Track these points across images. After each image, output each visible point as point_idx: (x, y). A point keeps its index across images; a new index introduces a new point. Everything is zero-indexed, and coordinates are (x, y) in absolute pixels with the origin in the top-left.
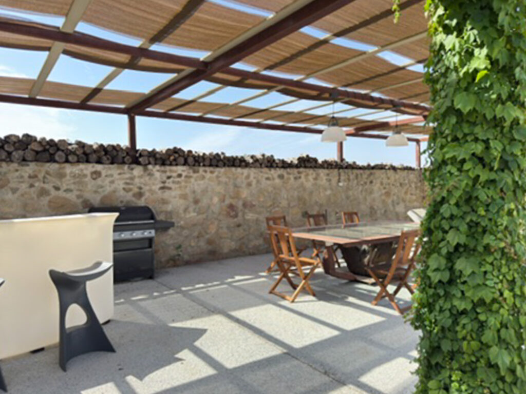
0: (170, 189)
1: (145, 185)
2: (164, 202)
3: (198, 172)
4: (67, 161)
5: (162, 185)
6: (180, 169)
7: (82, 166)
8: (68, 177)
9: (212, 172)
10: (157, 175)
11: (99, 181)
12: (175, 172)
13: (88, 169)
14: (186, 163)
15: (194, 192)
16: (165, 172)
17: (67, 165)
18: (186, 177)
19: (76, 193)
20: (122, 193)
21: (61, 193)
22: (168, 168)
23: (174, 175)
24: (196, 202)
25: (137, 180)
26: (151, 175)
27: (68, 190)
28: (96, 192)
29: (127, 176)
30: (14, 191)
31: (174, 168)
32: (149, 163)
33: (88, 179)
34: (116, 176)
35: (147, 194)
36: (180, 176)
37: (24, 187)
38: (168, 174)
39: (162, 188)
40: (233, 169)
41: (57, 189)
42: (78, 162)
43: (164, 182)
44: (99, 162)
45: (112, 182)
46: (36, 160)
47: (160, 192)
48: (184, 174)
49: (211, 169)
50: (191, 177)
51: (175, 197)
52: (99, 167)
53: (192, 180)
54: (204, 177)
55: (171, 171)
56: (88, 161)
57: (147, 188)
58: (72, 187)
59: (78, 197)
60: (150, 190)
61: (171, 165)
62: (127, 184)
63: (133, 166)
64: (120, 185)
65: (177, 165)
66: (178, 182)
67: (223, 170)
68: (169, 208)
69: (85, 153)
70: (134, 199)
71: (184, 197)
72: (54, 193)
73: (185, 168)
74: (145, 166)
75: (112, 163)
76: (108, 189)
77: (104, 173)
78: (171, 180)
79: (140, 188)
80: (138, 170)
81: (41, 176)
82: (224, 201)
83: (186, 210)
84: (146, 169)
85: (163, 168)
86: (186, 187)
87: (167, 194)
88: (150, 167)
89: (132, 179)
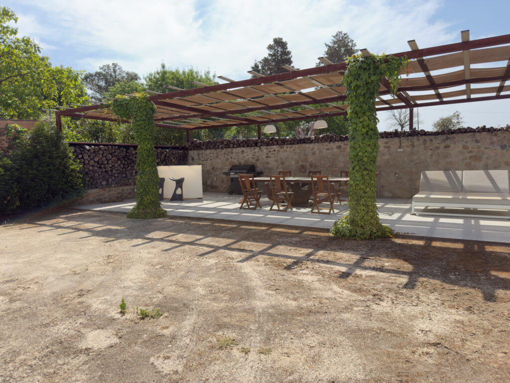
0: (270, 157)
1: (260, 156)
2: (268, 163)
3: (283, 148)
4: (234, 147)
5: (266, 156)
6: (275, 147)
7: (238, 149)
8: (234, 154)
9: (291, 148)
10: (265, 151)
11: (243, 155)
12: (273, 148)
13: (240, 149)
14: (277, 144)
15: (281, 158)
16: (267, 149)
17: (234, 149)
18: (277, 151)
19: (236, 160)
20: (251, 159)
21: (232, 160)
22: (269, 147)
23: (272, 150)
24: (282, 163)
25: (257, 154)
26: (262, 151)
27: (235, 159)
28: (243, 159)
29: (253, 152)
30: (220, 159)
31: (272, 147)
32: (262, 145)
33: (240, 154)
34: (249, 152)
35: (261, 160)
36: (275, 150)
37: (222, 157)
38: (269, 150)
39: (267, 157)
40: (304, 145)
41: (231, 158)
42: (237, 147)
43: (267, 154)
44: (244, 147)
45: (248, 155)
46: (225, 148)
47: (266, 159)
48: (276, 149)
49: (291, 146)
50: (280, 151)
51: (272, 161)
52: (244, 149)
53: (281, 152)
54: (286, 151)
55: (271, 148)
56: (240, 147)
57: (261, 157)
58: (235, 157)
59: (237, 161)
60: (262, 158)
61: (271, 145)
62: (253, 155)
63: (255, 147)
64: (250, 156)
65: (274, 145)
66: (274, 154)
67: (297, 146)
68: (270, 166)
69: (239, 144)
70: (255, 162)
71: (276, 161)
72: (230, 159)
73: (277, 146)
74: (260, 146)
75: (248, 147)
76: (247, 158)
77: (245, 151)
78: (271, 153)
79: (258, 157)
80: (257, 149)
81: (227, 153)
82: (298, 163)
83: (277, 168)
84: (260, 149)
85: (267, 148)
86: (278, 156)
87: (269, 160)
88: (262, 147)
89: (255, 153)
